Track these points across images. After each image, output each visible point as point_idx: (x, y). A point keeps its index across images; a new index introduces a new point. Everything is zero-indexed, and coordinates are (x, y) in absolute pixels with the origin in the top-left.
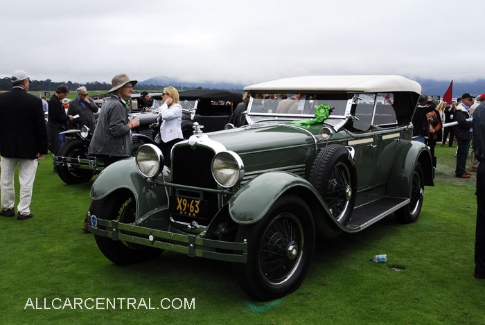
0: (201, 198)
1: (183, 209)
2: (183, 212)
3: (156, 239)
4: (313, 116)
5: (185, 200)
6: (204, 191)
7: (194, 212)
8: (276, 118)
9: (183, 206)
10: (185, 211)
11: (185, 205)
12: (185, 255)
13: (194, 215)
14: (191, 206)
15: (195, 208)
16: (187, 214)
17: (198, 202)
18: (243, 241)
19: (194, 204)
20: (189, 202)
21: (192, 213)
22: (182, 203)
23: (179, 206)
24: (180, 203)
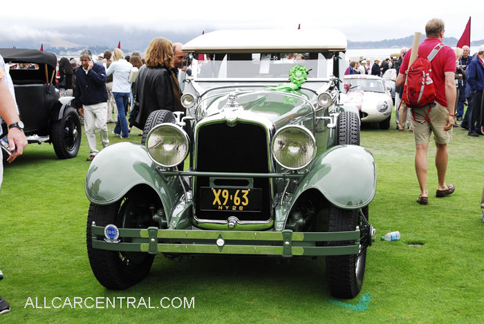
0: (251, 186)
1: (222, 203)
2: (224, 207)
3: (227, 242)
4: (287, 79)
5: (225, 191)
6: (255, 178)
7: (241, 205)
8: (237, 84)
9: (222, 199)
10: (227, 205)
11: (226, 197)
12: (279, 257)
13: (241, 208)
14: (236, 198)
15: (243, 200)
16: (230, 208)
17: (247, 192)
18: (355, 229)
19: (240, 195)
20: (232, 192)
21: (238, 207)
22: (219, 196)
23: (217, 199)
24: (217, 195)
